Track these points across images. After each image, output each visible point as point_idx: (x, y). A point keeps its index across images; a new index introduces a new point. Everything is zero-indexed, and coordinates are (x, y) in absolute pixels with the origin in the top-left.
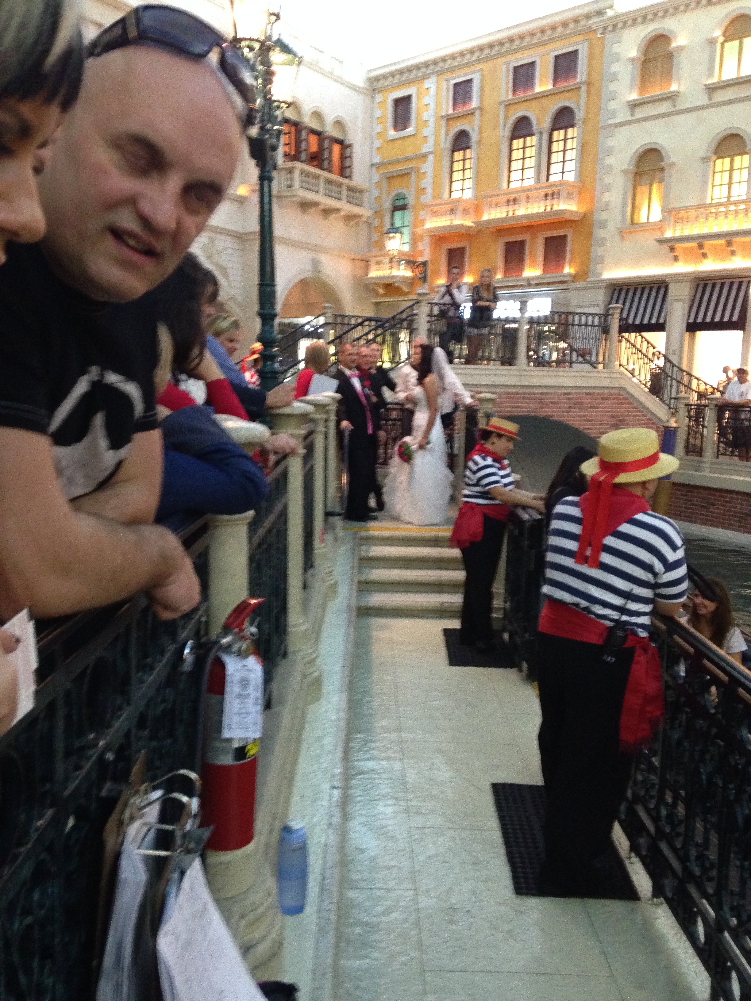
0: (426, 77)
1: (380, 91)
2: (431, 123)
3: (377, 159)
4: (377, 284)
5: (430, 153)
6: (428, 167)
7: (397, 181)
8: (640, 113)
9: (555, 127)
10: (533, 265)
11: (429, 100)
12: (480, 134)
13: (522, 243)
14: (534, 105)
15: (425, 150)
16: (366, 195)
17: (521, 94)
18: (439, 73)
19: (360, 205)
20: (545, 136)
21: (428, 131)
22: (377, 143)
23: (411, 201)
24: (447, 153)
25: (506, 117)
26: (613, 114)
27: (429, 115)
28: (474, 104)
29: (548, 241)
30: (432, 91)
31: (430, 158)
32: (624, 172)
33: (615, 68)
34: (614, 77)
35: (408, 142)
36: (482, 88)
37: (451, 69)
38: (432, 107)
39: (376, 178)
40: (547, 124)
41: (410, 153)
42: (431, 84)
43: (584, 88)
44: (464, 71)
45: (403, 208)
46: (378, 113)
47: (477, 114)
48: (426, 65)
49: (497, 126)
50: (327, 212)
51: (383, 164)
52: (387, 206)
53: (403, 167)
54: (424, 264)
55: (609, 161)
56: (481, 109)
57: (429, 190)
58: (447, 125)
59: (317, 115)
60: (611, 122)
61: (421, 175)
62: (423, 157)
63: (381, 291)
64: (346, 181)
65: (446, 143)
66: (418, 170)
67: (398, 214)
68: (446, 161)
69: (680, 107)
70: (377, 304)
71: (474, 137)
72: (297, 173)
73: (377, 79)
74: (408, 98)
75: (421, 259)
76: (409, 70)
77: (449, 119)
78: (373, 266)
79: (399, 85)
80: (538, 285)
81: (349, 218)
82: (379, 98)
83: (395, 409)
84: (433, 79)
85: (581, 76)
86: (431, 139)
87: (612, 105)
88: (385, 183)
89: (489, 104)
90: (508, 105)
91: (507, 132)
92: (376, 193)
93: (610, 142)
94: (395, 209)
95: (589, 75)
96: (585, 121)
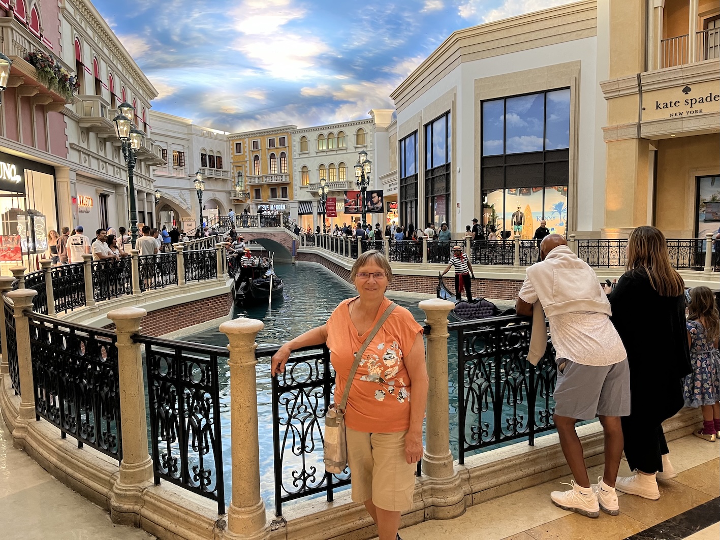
0: (245, 138)
2: (247, 152)
3: (232, 161)
4: (234, 200)
5: (248, 160)
6: (248, 164)
7: (238, 168)
8: (301, 156)
9: (281, 157)
11: (247, 145)
12: (262, 157)
13: (275, 189)
14: (275, 151)
15: (246, 160)
16: (229, 173)
17: (271, 147)
20: (279, 159)
21: (247, 154)
22: (232, 156)
23: (243, 174)
24: (253, 161)
25: (268, 153)
26: (295, 156)
27: (247, 149)
28: (259, 148)
29: (282, 188)
30: (247, 143)
31: (248, 162)
32: (300, 171)
33: (294, 143)
34: (294, 146)
35: (241, 157)
36: (261, 144)
37: (252, 137)
38: (247, 147)
39: (232, 166)
40: (279, 156)
41: (242, 160)
42: (246, 140)
43: (287, 148)
44: (256, 138)
45: (241, 176)
46: (232, 147)
47: (260, 151)
48: (245, 135)
49: (266, 155)
50: (216, 180)
51: (234, 162)
52: (236, 175)
53: (240, 164)
54: (249, 193)
55: (295, 168)
57: (248, 171)
58: (252, 153)
59: (211, 151)
60: (295, 158)
61: (245, 167)
62: (246, 161)
63: (236, 202)
64: (221, 170)
65: (253, 158)
66: (245, 165)
67: (240, 178)
68: (253, 163)
69: (310, 156)
70: (235, 205)
71: (260, 158)
73: (231, 137)
74: (240, 144)
75: (248, 192)
76: (240, 136)
77: (252, 151)
78: (232, 194)
79: (237, 140)
81: (223, 180)
82: (231, 142)
84: (247, 139)
85: (286, 144)
86: (248, 156)
87: (295, 153)
88: (234, 168)
89: (263, 149)
90: (268, 150)
91: (269, 157)
92: (232, 172)
93: (295, 163)
94: (238, 176)
95: (288, 144)
96: (288, 156)
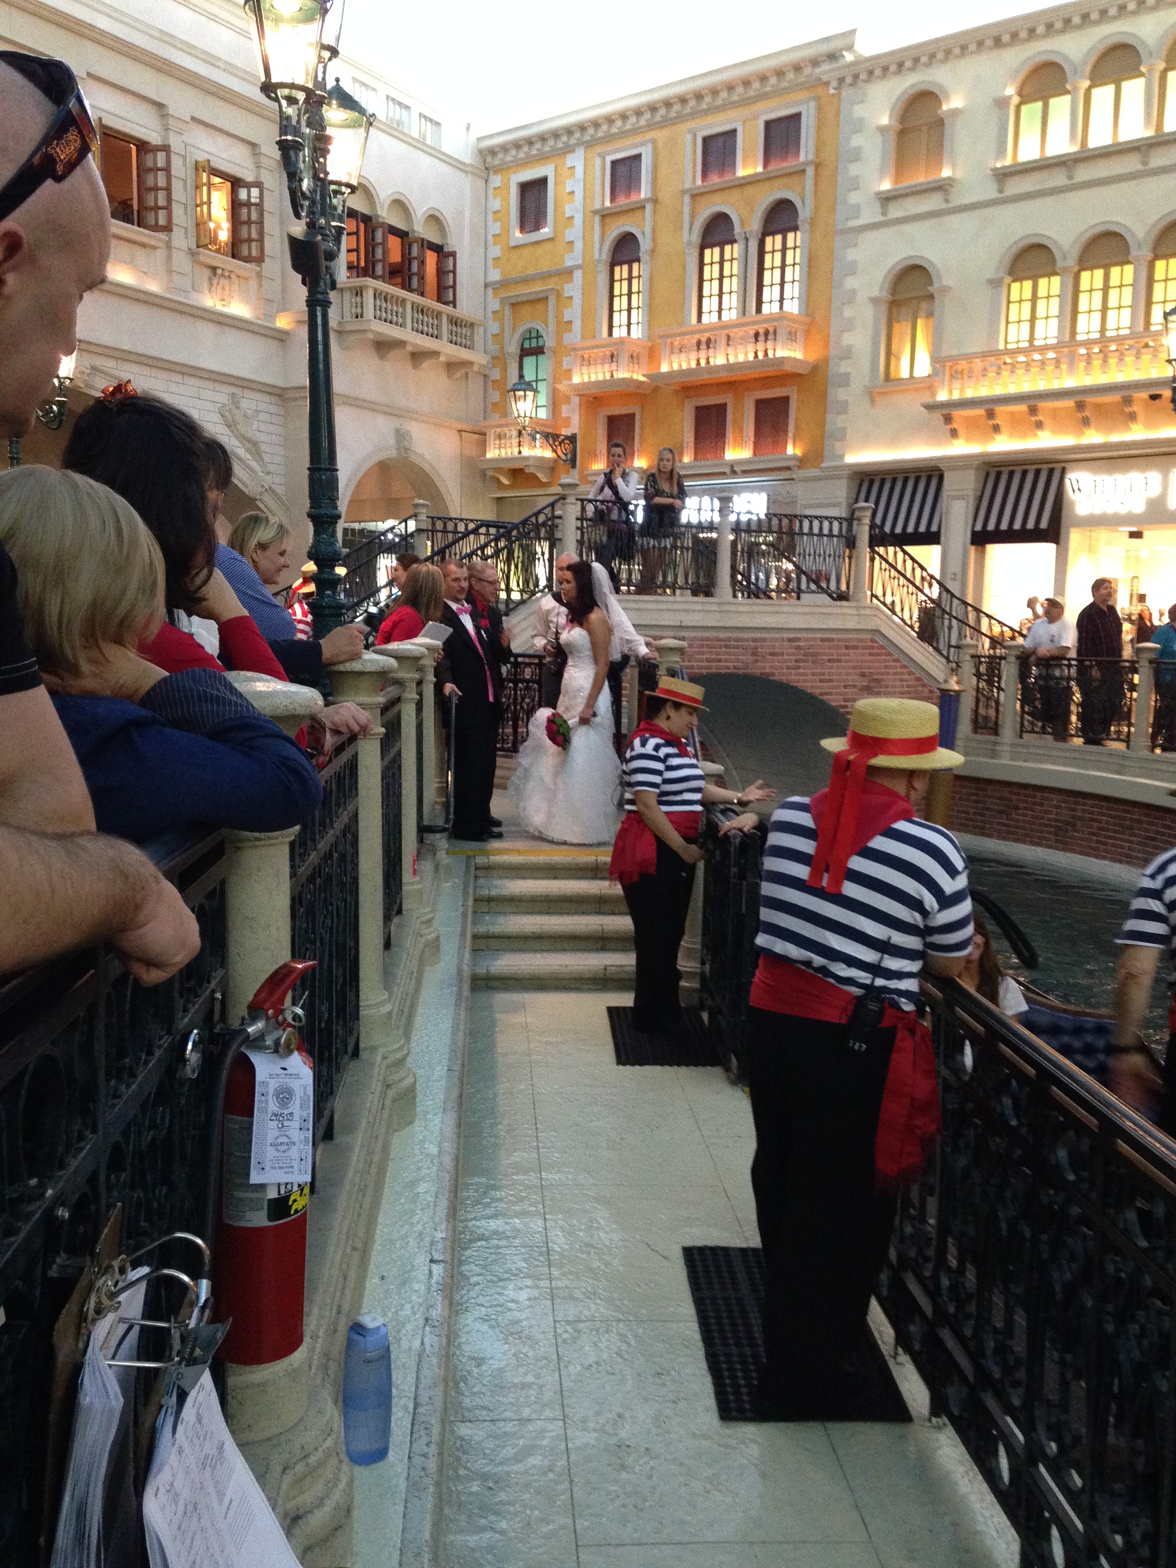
0: (569, 149)
1: (498, 170)
2: (578, 221)
3: (495, 276)
4: (499, 470)
5: (578, 267)
6: (574, 289)
7: (525, 311)
8: (896, 211)
9: (768, 230)
10: (740, 443)
11: (575, 185)
12: (654, 240)
13: (721, 409)
14: (735, 195)
15: (568, 263)
16: (479, 332)
17: (715, 179)
18: (589, 145)
19: (470, 347)
20: (753, 244)
21: (574, 233)
22: (495, 251)
23: (549, 341)
24: (604, 269)
25: (693, 216)
26: (856, 211)
27: (574, 208)
28: (645, 192)
29: (761, 405)
30: (579, 172)
31: (578, 275)
32: (874, 301)
33: (857, 141)
34: (856, 156)
35: (540, 250)
36: (655, 168)
37: (609, 138)
38: (579, 195)
39: (494, 304)
40: (755, 225)
41: (545, 266)
42: (576, 160)
43: (810, 171)
44: (628, 141)
45: (539, 351)
46: (495, 204)
47: (649, 207)
48: (569, 131)
49: (679, 228)
50: (418, 357)
51: (504, 284)
52: (513, 348)
53: (537, 287)
54: (572, 439)
55: (851, 283)
56: (655, 201)
57: (577, 325)
58: (603, 225)
59: (400, 205)
60: (853, 223)
61: (563, 301)
62: (568, 273)
63: (505, 481)
64: (449, 309)
65: (603, 254)
66: (559, 294)
67: (529, 361)
68: (602, 279)
69: (957, 201)
70: (499, 499)
71: (645, 244)
72: (369, 296)
73: (492, 152)
74: (543, 181)
75: (566, 432)
76: (542, 138)
77: (605, 216)
78: (492, 442)
79: (526, 163)
80: (745, 472)
81: (451, 366)
82: (496, 180)
83: (528, 665)
84: (580, 152)
85: (806, 153)
86: (579, 246)
87: (854, 198)
88: (507, 311)
89: (666, 195)
90: (696, 196)
91: (696, 237)
92: (494, 327)
93: (852, 255)
94: (524, 353)
95: (818, 151)
96: (813, 222)
